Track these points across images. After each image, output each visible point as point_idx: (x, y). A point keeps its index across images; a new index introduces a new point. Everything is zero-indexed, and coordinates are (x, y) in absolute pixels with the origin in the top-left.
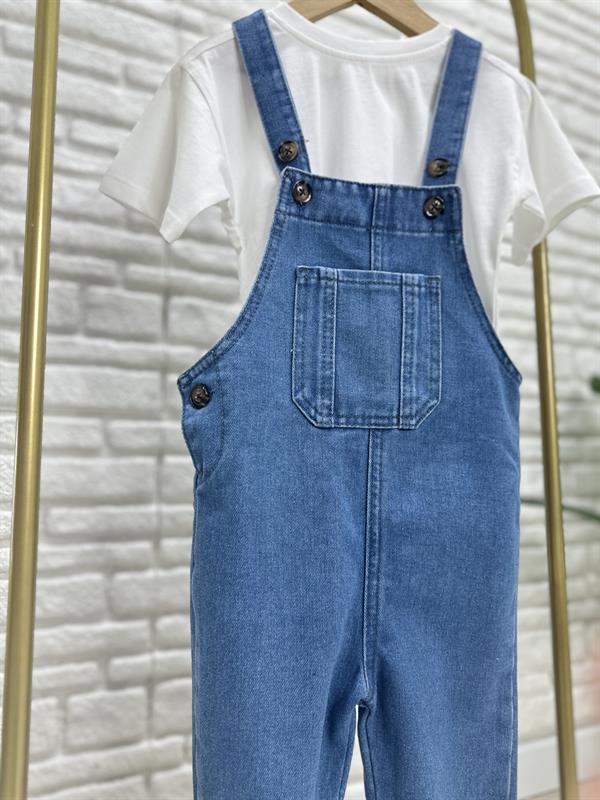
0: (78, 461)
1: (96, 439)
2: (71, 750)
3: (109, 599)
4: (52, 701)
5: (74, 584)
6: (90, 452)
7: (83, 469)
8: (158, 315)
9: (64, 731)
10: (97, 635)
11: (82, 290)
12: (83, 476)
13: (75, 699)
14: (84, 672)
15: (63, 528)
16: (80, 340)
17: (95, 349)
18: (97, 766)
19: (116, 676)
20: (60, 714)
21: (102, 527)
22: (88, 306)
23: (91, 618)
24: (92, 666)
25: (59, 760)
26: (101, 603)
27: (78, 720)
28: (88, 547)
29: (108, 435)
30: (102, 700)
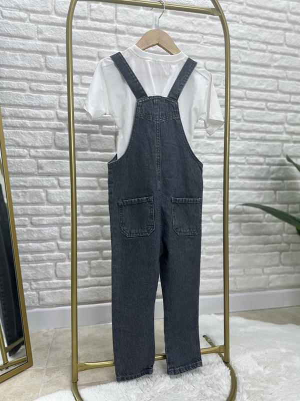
0: (91, 191)
1: (96, 184)
2: (92, 276)
3: (102, 233)
4: (86, 262)
5: (92, 228)
6: (94, 188)
7: (92, 193)
8: (113, 142)
9: (90, 271)
10: (98, 244)
11: (88, 136)
12: (92, 196)
13: (93, 261)
14: (95, 254)
15: (88, 211)
16: (89, 152)
17: (93, 155)
18: (100, 281)
19: (105, 256)
20: (89, 266)
21: (99, 211)
22: (91, 141)
23: (97, 238)
24: (98, 252)
25: (89, 278)
26: (100, 234)
27: (94, 267)
28: (95, 217)
29: (99, 183)
30: (101, 262)
